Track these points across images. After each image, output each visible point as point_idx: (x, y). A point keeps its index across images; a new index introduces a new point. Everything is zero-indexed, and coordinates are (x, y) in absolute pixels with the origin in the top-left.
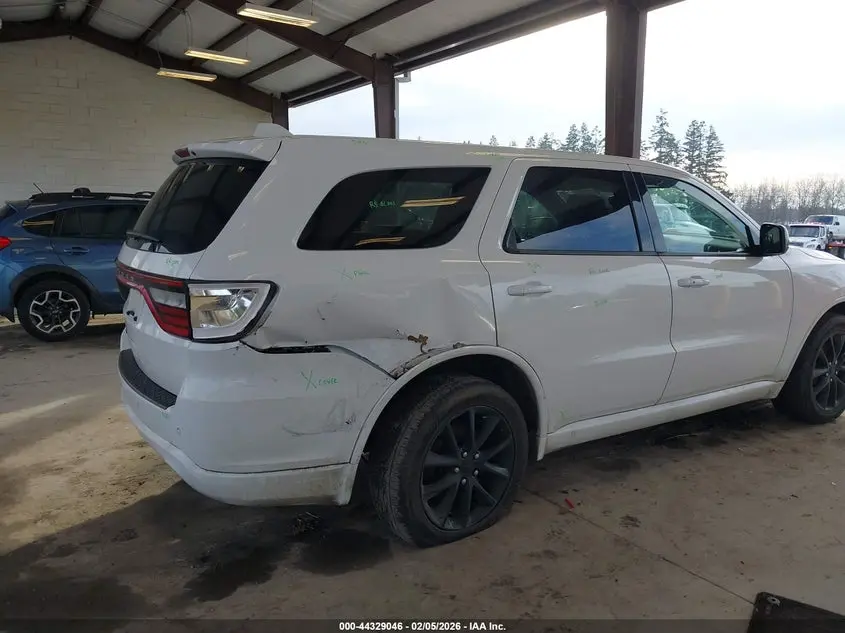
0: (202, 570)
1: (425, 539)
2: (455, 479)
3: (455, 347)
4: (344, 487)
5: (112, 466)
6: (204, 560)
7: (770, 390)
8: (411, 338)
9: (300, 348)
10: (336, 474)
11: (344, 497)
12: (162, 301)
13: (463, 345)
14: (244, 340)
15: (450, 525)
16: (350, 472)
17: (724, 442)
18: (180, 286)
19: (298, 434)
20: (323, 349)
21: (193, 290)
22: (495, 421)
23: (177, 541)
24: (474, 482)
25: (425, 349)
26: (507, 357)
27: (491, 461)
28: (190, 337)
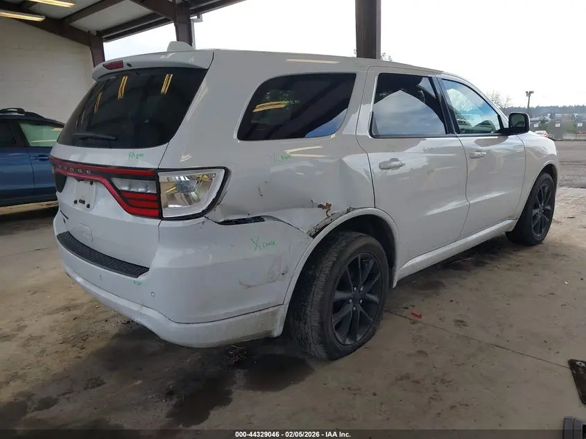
0: (174, 402)
1: (334, 354)
2: (350, 308)
3: (348, 211)
4: (278, 323)
5: (52, 329)
6: (170, 394)
7: (510, 225)
8: (321, 206)
9: (244, 219)
10: (274, 314)
11: (278, 331)
12: (126, 188)
13: (354, 209)
14: (206, 216)
15: (348, 342)
16: (283, 311)
17: (487, 263)
18: (150, 175)
19: (249, 287)
20: (259, 219)
21: (163, 177)
22: (371, 263)
23: (139, 382)
24: (360, 309)
25: (329, 214)
26: (380, 215)
27: (370, 292)
28: (160, 217)
